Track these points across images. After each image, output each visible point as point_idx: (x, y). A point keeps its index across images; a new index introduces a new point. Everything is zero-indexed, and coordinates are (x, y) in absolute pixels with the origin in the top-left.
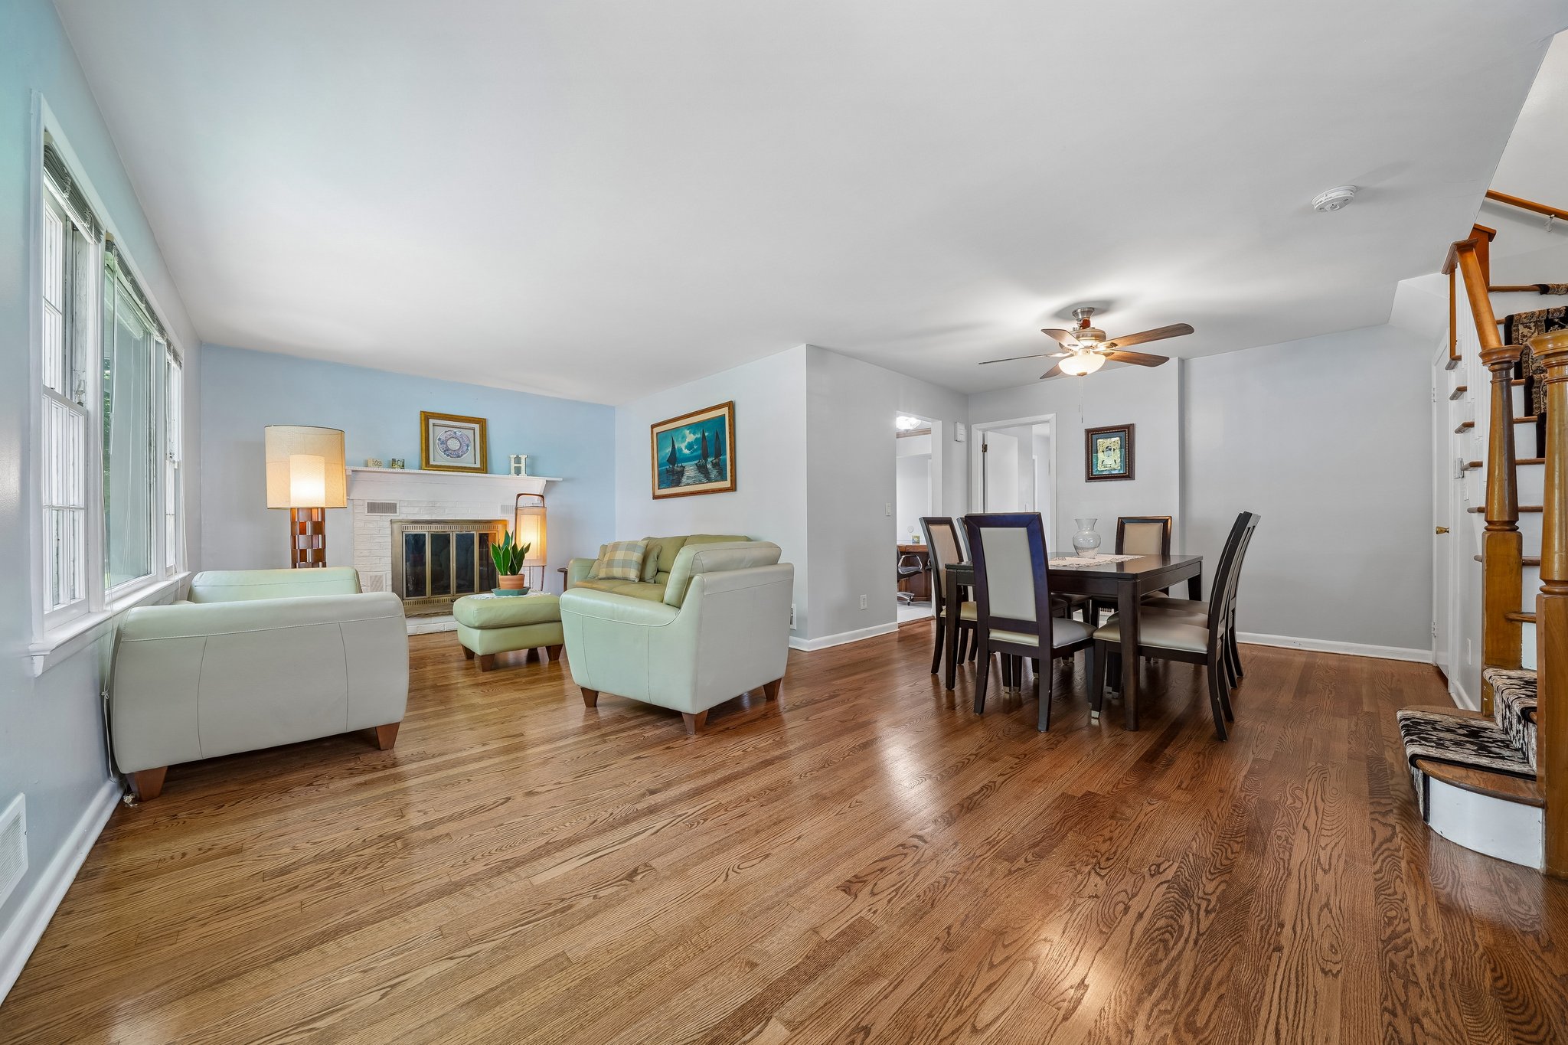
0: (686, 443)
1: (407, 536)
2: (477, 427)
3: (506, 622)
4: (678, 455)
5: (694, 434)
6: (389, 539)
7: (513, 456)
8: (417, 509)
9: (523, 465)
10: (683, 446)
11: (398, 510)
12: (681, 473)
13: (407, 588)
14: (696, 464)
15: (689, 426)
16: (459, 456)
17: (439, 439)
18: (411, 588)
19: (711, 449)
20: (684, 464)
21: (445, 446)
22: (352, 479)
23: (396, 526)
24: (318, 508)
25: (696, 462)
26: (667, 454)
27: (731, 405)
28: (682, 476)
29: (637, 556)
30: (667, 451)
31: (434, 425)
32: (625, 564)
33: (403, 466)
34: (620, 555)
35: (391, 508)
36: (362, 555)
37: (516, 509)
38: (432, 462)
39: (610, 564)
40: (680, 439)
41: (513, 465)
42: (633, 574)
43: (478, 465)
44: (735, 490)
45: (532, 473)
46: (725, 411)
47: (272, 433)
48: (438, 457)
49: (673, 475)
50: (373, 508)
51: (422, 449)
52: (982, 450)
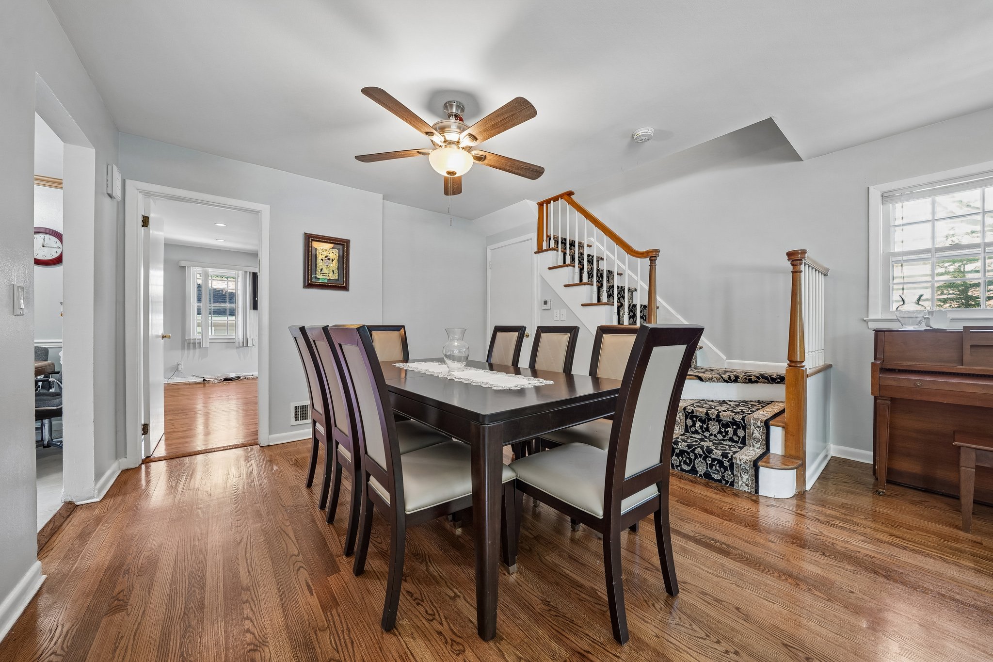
52: (141, 223)
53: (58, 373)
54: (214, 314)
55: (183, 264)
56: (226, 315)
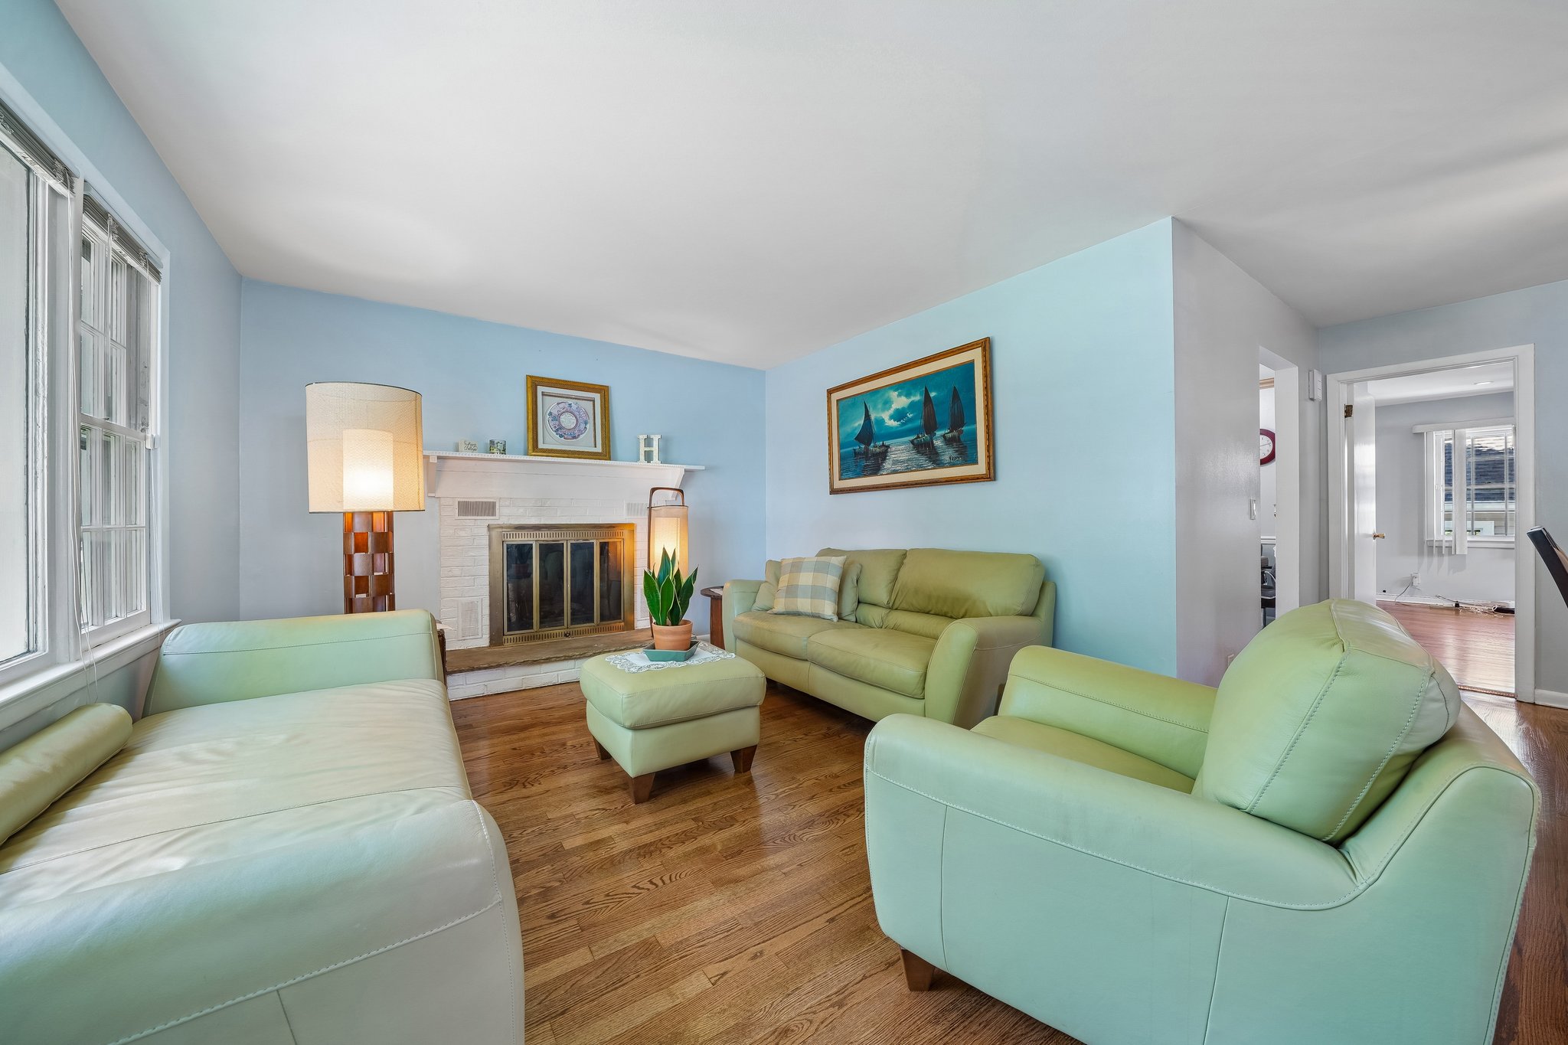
0: (891, 411)
1: (509, 547)
2: (597, 397)
3: (675, 717)
4: (875, 429)
5: (908, 395)
6: (486, 552)
7: (642, 437)
8: (521, 510)
9: (655, 449)
10: (886, 416)
11: (497, 511)
12: (883, 455)
13: (509, 619)
14: (912, 442)
15: (898, 386)
16: (574, 437)
17: (550, 414)
18: (514, 619)
19: (943, 415)
20: (887, 443)
21: (557, 423)
22: (435, 469)
23: (494, 533)
24: (384, 512)
25: (912, 438)
26: (856, 429)
27: (986, 345)
28: (884, 459)
29: (831, 581)
30: (856, 425)
31: (543, 394)
32: (816, 592)
33: (504, 450)
34: (806, 579)
35: (489, 508)
36: (450, 574)
37: (650, 508)
38: (541, 446)
39: (792, 591)
40: (880, 406)
41: (643, 449)
42: (828, 609)
43: (599, 449)
44: (995, 480)
45: (665, 460)
46: (976, 355)
47: (314, 392)
48: (549, 439)
49: (867, 458)
50: (467, 508)
51: (528, 428)
52: (1343, 414)
53: (1271, 568)
54: (1476, 499)
55: (1419, 429)
56: (1503, 499)
